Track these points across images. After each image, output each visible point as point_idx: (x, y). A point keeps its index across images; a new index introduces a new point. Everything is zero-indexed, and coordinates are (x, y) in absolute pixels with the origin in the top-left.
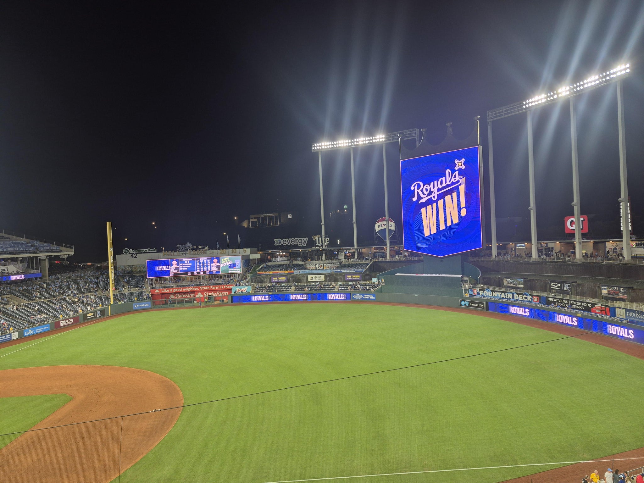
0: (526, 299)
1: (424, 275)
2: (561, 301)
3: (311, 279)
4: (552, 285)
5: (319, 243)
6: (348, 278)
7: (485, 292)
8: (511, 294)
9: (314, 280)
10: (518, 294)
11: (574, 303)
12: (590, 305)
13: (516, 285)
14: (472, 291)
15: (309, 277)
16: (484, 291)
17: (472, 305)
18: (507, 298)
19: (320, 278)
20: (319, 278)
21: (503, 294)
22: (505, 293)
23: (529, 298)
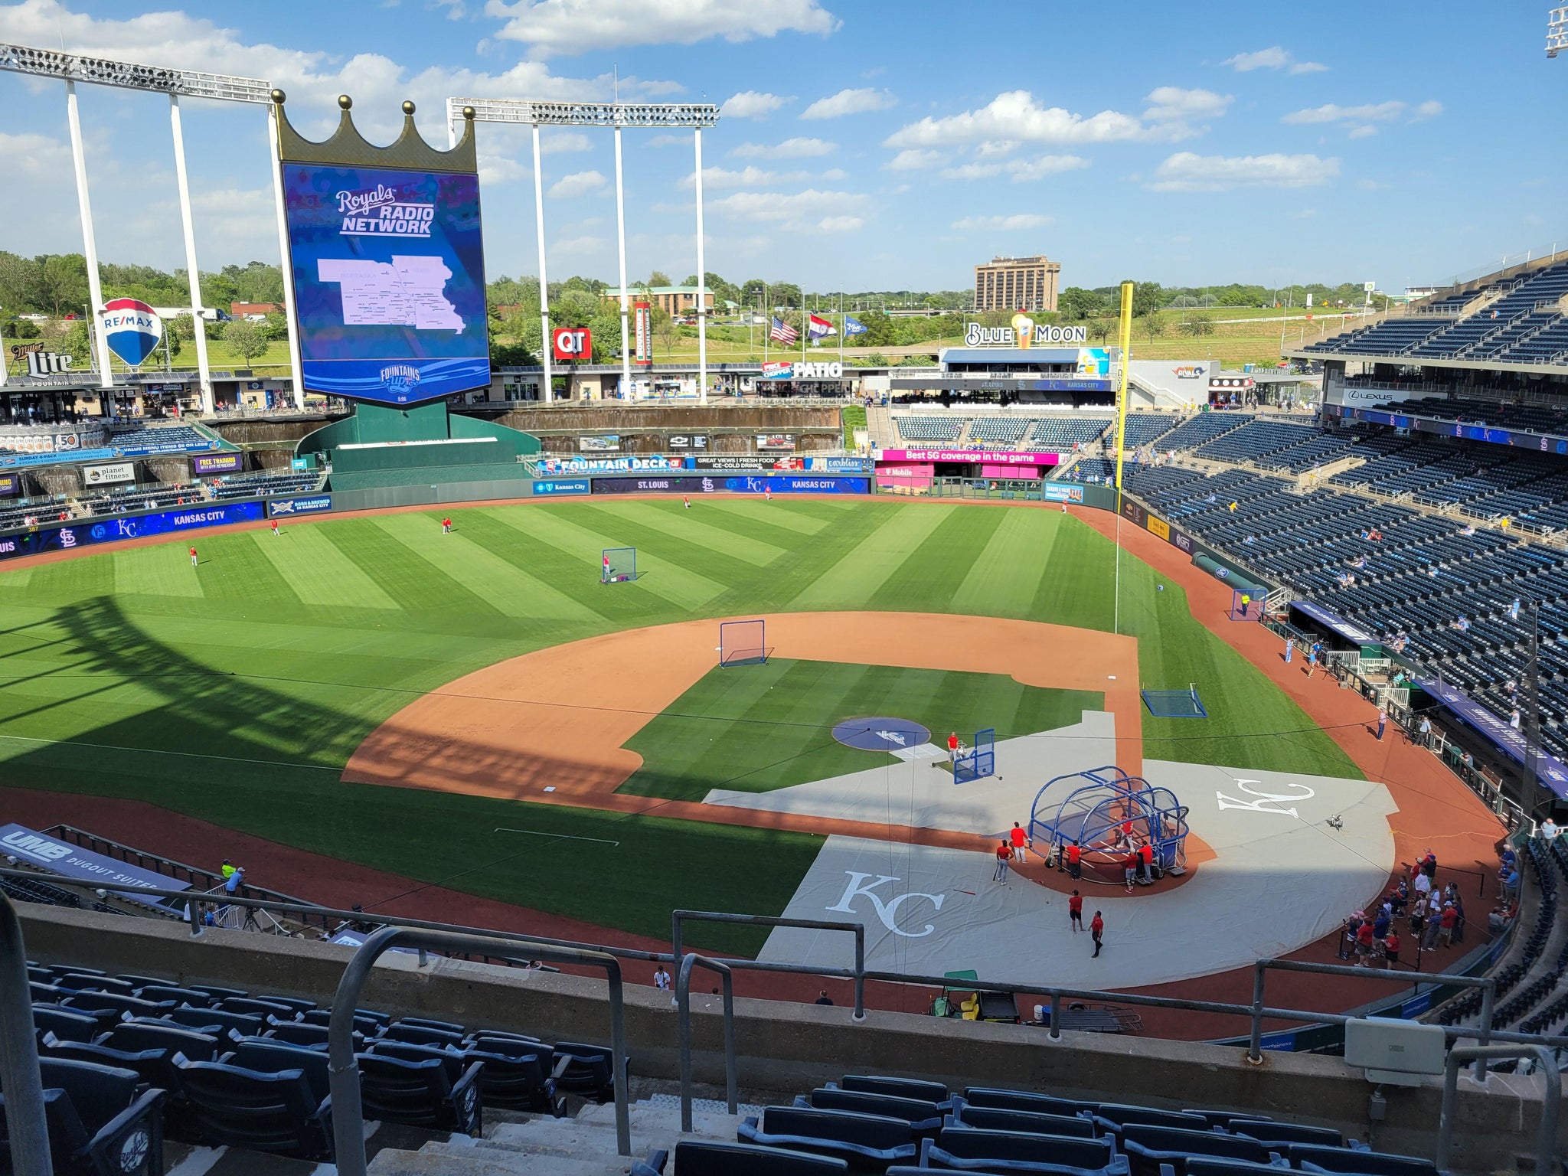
0: (656, 466)
1: (408, 444)
2: (723, 460)
3: (96, 477)
4: (672, 440)
5: (39, 371)
6: (202, 468)
7: (572, 463)
8: (627, 462)
9: (102, 480)
10: (640, 459)
11: (744, 460)
12: (772, 461)
13: (606, 446)
14: (544, 463)
15: (88, 472)
16: (570, 461)
17: (561, 488)
18: (617, 468)
19: (121, 473)
20: (118, 474)
21: (610, 462)
22: (613, 460)
23: (662, 463)
